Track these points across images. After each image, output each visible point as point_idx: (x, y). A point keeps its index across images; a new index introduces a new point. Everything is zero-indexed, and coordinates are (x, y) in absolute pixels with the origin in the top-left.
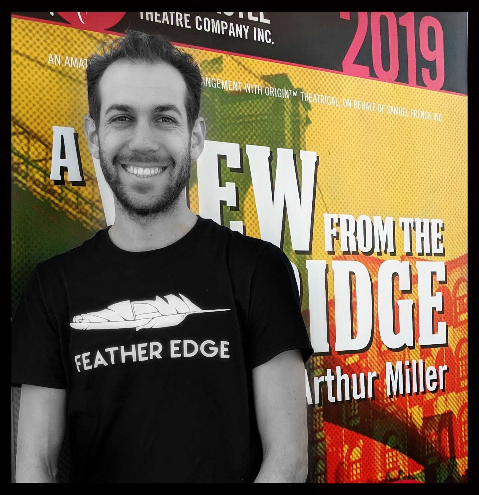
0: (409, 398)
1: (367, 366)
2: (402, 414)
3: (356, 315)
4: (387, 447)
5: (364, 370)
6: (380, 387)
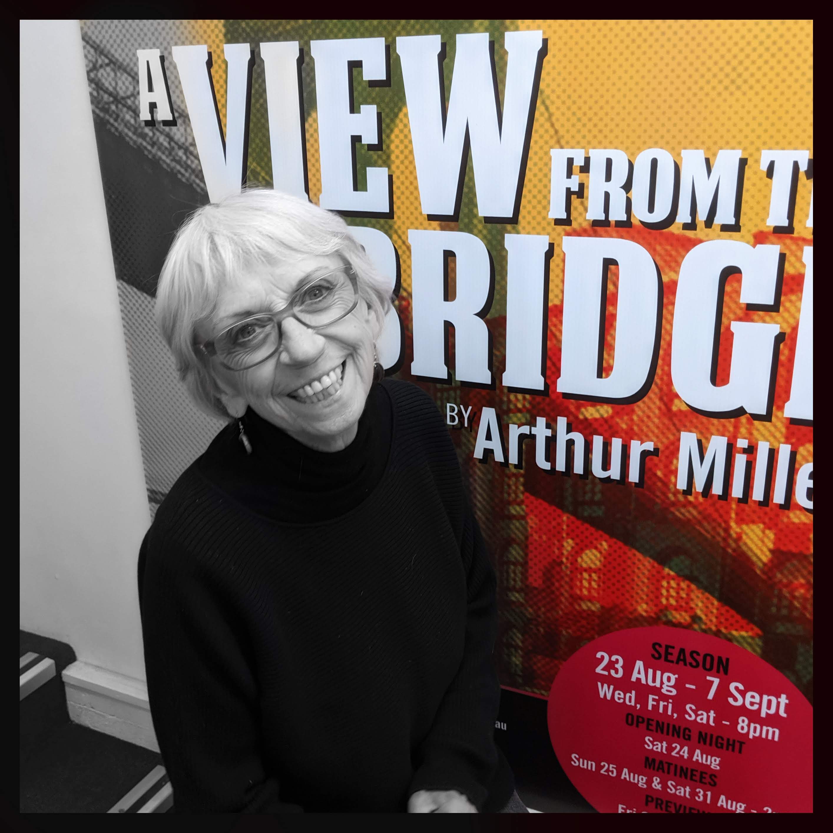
0: (738, 506)
1: (632, 429)
2: (714, 529)
3: (614, 338)
4: (667, 570)
5: (623, 435)
6: (660, 470)
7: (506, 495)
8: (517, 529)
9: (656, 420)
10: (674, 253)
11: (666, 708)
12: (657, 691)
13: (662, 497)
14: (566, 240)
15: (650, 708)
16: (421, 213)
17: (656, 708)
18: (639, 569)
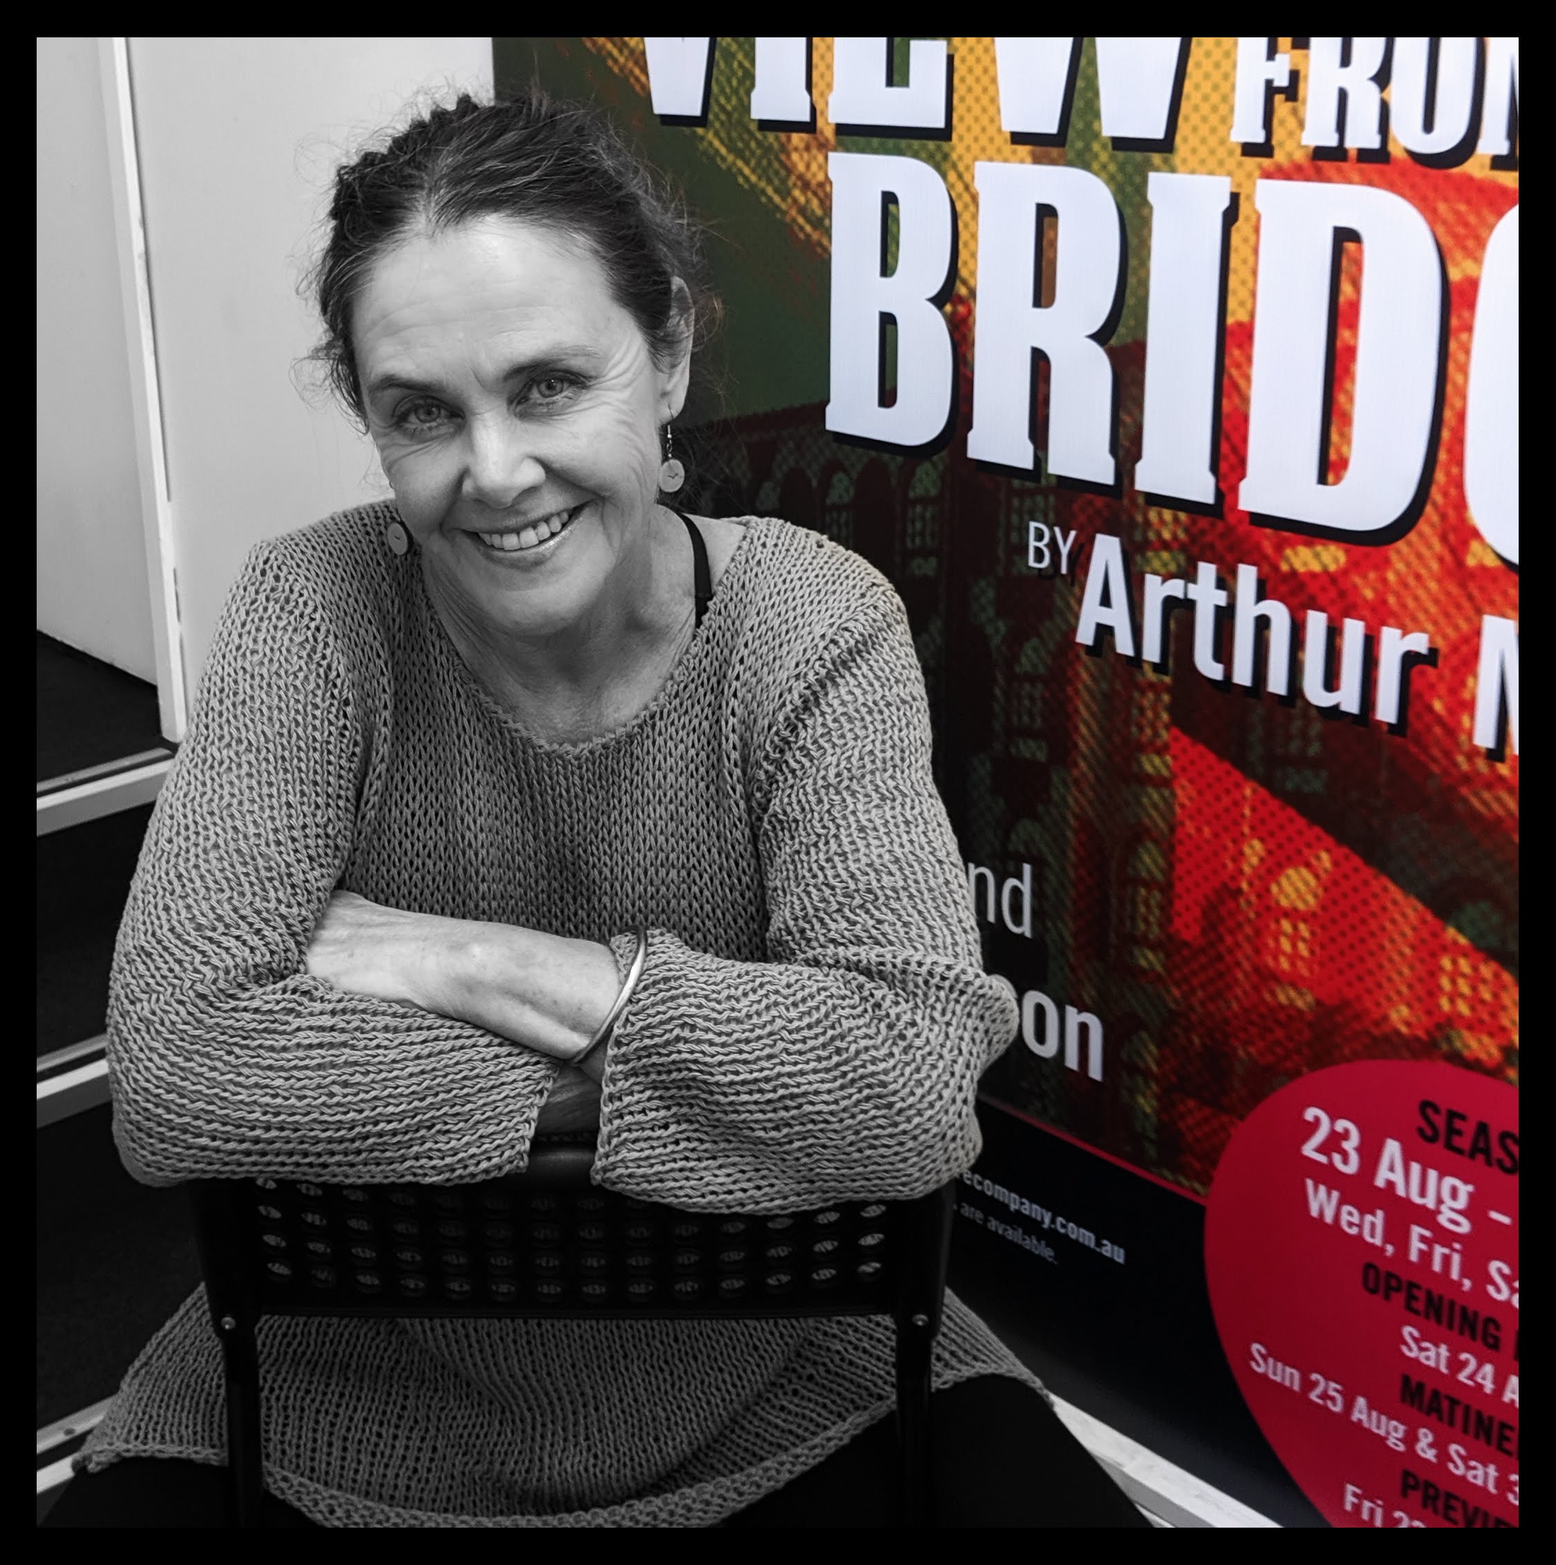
3: (1351, 399)
4: (1451, 932)
5: (1366, 613)
6: (1440, 698)
7: (1134, 729)
8: (1155, 806)
9: (1433, 586)
10: (1472, 219)
11: (1446, 1260)
12: (1427, 1217)
13: (1444, 761)
14: (1264, 186)
15: (1414, 1257)
16: (999, 130)
17: (1426, 1257)
18: (1393, 921)
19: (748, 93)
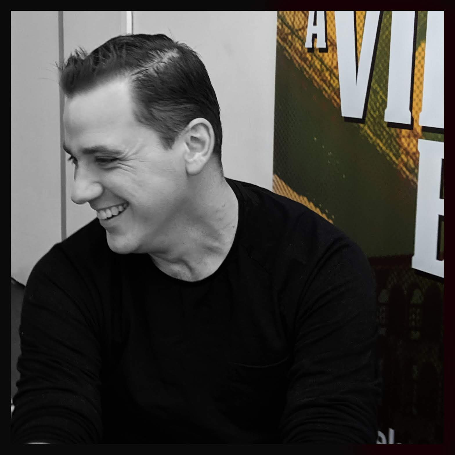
19: (384, 109)
